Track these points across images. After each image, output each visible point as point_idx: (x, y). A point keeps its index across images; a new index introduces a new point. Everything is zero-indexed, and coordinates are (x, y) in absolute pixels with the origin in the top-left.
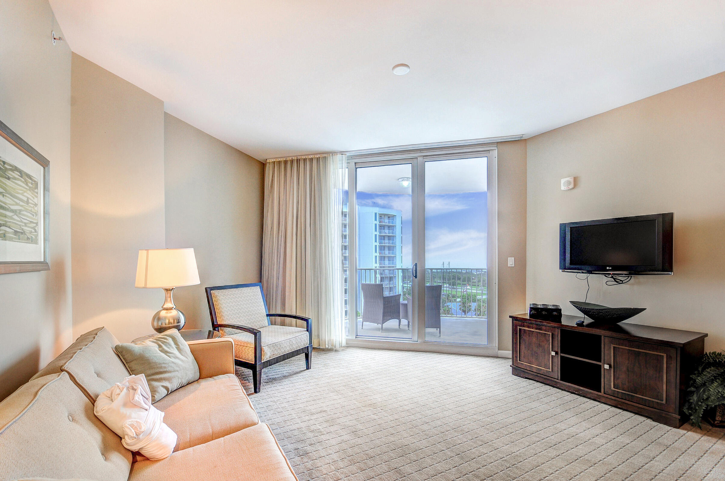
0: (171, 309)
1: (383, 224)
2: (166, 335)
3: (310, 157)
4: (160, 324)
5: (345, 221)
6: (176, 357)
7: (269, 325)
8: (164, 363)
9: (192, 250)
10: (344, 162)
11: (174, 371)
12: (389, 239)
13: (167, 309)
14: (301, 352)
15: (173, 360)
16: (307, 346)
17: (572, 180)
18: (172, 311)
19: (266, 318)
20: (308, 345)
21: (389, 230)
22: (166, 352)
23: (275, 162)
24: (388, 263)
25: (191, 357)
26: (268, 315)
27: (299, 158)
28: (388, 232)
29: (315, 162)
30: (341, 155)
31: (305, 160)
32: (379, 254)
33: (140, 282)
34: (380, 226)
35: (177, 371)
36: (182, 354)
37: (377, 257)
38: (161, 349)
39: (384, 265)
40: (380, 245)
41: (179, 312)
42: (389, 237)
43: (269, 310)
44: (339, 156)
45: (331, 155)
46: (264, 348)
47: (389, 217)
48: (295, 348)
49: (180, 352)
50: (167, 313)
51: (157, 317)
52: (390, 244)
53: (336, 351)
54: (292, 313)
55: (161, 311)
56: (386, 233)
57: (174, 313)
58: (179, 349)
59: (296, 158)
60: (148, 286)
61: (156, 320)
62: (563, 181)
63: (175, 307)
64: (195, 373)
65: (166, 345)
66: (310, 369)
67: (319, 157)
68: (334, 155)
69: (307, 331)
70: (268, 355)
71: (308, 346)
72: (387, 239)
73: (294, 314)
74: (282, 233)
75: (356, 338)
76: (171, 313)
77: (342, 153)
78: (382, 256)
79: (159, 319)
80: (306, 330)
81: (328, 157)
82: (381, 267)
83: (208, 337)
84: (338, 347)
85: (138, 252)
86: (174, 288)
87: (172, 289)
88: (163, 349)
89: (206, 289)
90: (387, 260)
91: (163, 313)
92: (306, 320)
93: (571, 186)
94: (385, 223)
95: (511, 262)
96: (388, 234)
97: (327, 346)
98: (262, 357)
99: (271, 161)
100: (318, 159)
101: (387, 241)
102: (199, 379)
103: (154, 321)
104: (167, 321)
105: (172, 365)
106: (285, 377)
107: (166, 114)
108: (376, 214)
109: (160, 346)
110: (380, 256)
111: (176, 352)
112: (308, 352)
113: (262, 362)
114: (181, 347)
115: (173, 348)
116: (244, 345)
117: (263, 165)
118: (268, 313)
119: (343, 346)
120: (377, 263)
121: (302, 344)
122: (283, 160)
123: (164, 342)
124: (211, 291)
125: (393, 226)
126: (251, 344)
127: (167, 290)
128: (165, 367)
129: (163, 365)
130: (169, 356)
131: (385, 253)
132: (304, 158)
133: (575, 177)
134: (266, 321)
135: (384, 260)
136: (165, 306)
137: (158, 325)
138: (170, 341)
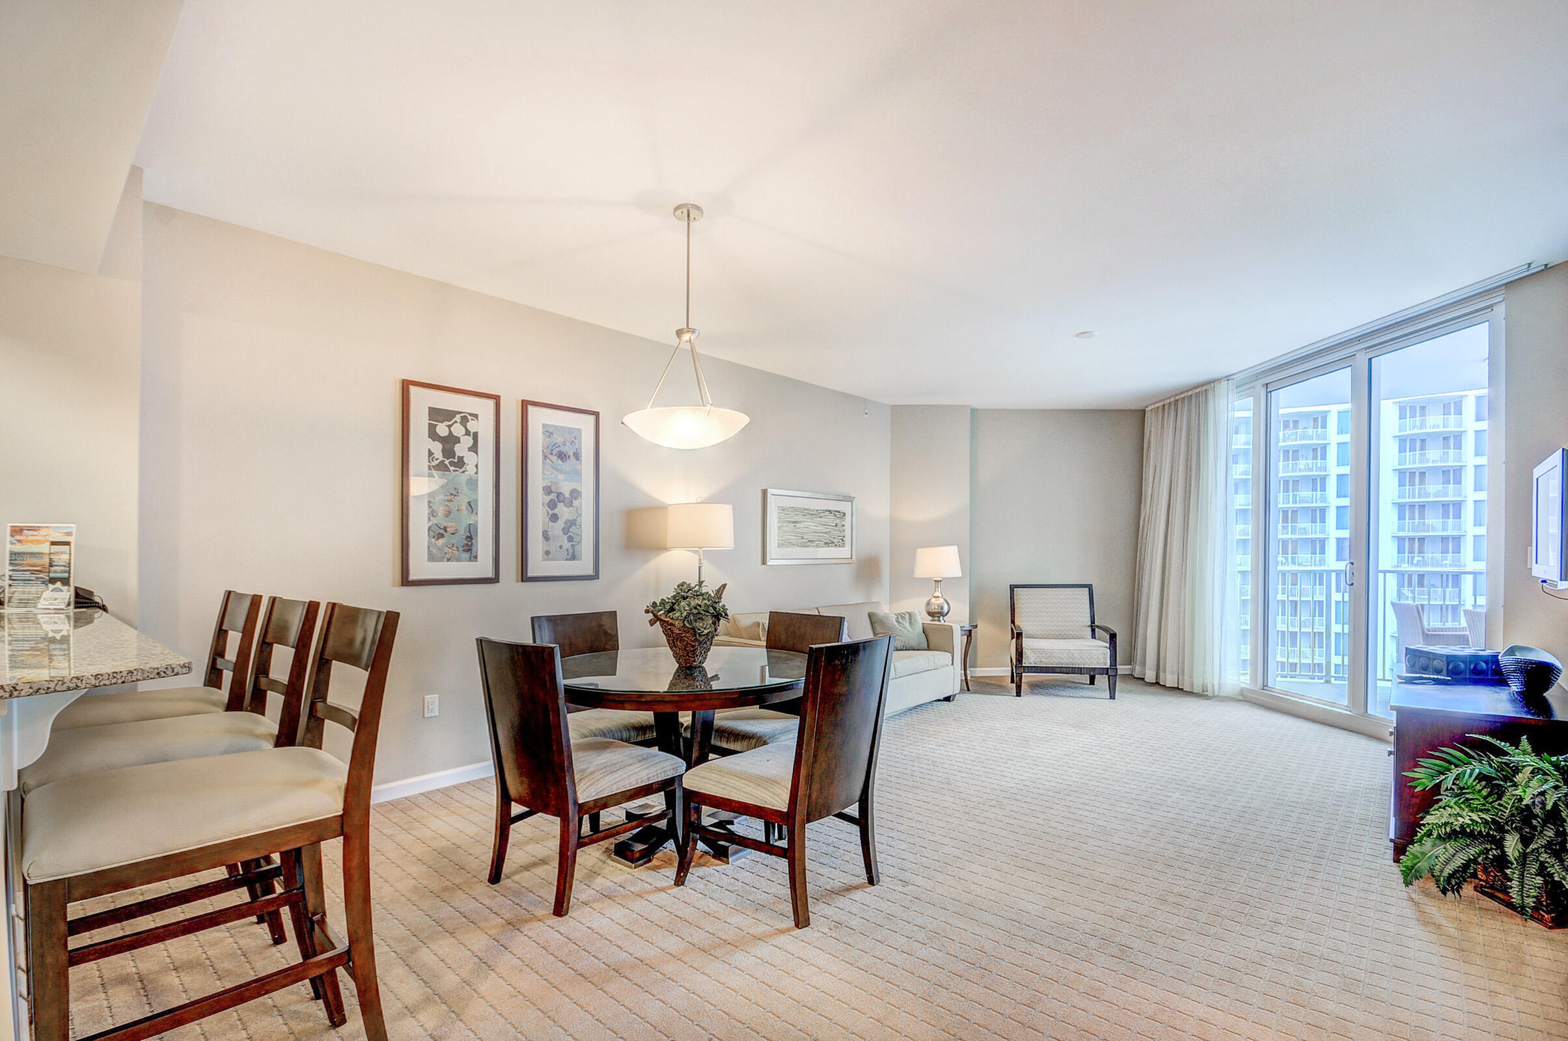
0: (938, 597)
3: (1189, 394)
7: (1092, 638)
9: (953, 548)
10: (1230, 391)
19: (1087, 628)
23: (1153, 409)
25: (920, 632)
26: (1090, 626)
27: (1177, 398)
29: (1194, 401)
30: (1227, 382)
31: (1183, 399)
44: (1224, 384)
45: (1213, 385)
50: (936, 600)
59: (1173, 399)
65: (901, 618)
66: (1114, 699)
67: (1197, 392)
68: (1217, 384)
70: (1031, 660)
71: (1108, 668)
75: (1261, 689)
76: (939, 600)
77: (1230, 377)
79: (930, 605)
80: (1108, 646)
81: (1209, 390)
87: (940, 580)
88: (899, 620)
89: (1010, 585)
91: (933, 601)
92: (1110, 634)
98: (1024, 660)
99: (1150, 408)
100: (1198, 395)
104: (934, 607)
113: (1023, 665)
117: (1142, 415)
122: (1161, 404)
124: (1019, 589)
127: (936, 581)
132: (1183, 396)
134: (1086, 632)
137: (928, 610)
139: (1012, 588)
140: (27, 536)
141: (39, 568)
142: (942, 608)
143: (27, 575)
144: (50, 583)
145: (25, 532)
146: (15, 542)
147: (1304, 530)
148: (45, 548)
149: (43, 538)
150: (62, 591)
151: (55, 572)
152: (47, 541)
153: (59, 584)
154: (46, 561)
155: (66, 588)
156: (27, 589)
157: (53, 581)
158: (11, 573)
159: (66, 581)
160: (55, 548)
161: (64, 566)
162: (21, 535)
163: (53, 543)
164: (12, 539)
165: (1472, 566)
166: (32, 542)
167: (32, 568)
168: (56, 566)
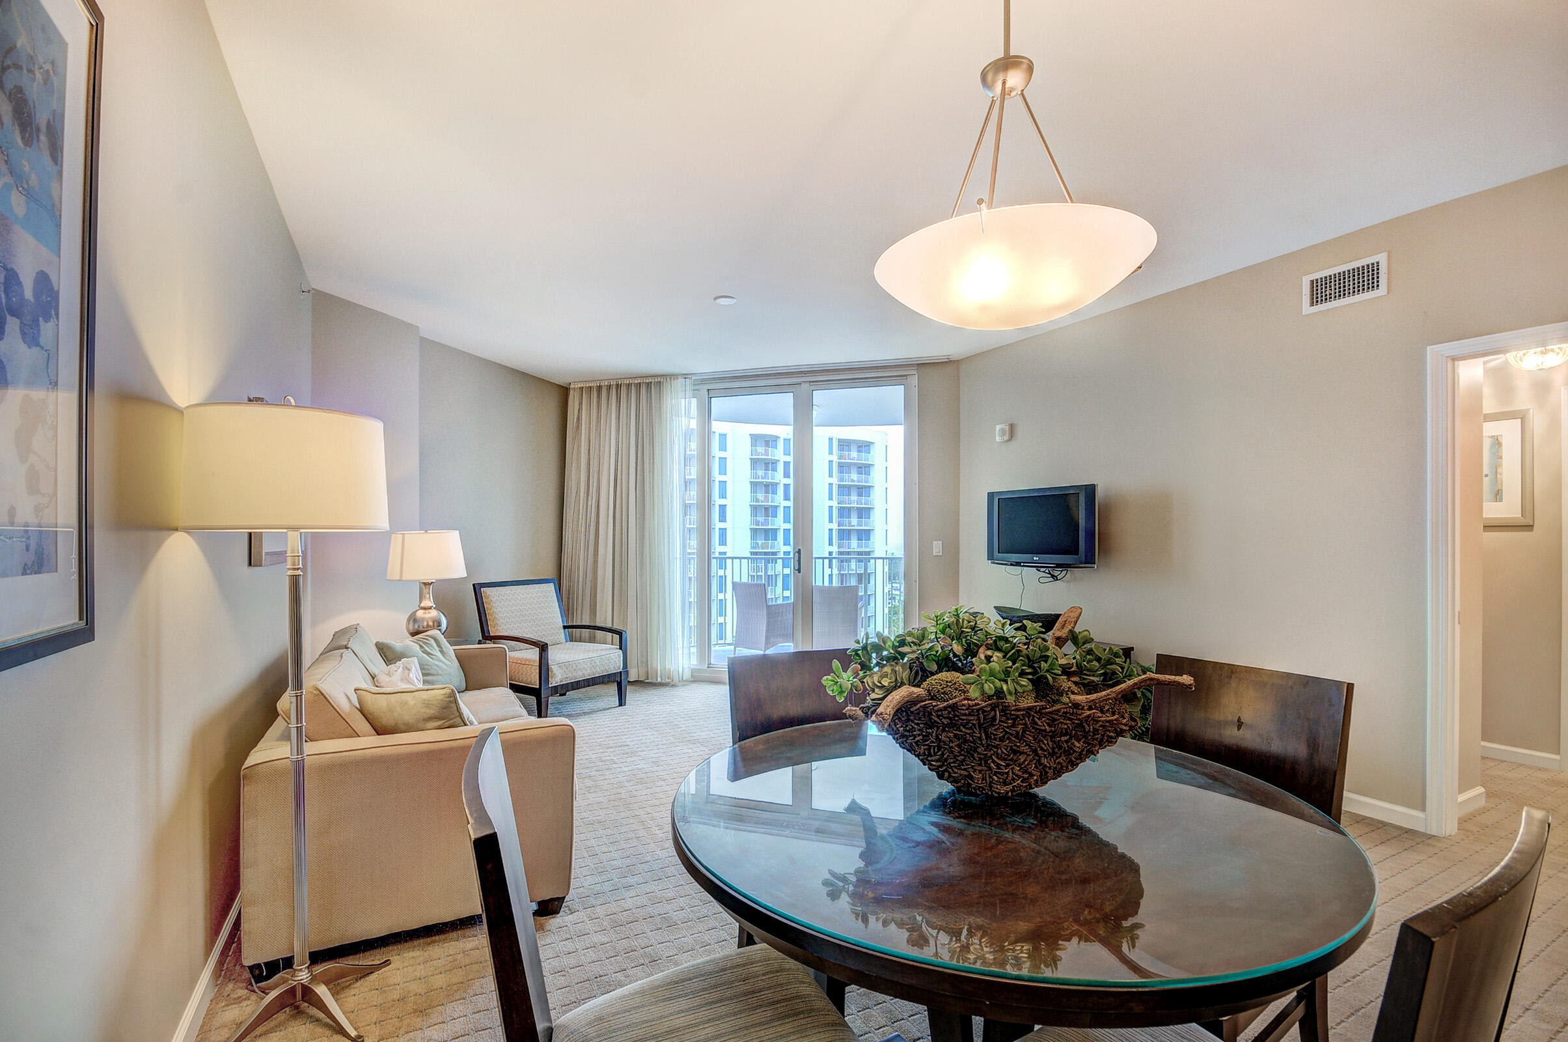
0: (430, 608)
1: (847, 461)
2: (427, 636)
3: (636, 382)
4: (416, 627)
5: (766, 455)
6: (440, 661)
7: (566, 641)
8: (426, 665)
9: (456, 534)
10: (688, 388)
11: (437, 675)
12: (860, 495)
13: (425, 609)
14: (612, 679)
15: (436, 663)
16: (619, 671)
17: (1007, 428)
18: (431, 611)
19: (562, 630)
20: (621, 670)
21: (858, 474)
22: (428, 654)
23: (583, 388)
24: (856, 544)
25: (456, 663)
26: (565, 627)
27: (620, 383)
28: (858, 479)
29: (643, 390)
30: (684, 380)
31: (629, 386)
32: (839, 526)
33: (393, 573)
34: (841, 466)
35: (441, 675)
36: (445, 657)
37: (834, 531)
38: (422, 650)
39: (849, 548)
40: (839, 505)
41: (441, 613)
42: (859, 488)
43: (567, 621)
44: (681, 380)
45: (668, 379)
46: (553, 667)
47: (859, 447)
48: (599, 671)
49: (443, 656)
50: (424, 613)
51: (413, 618)
52: (862, 504)
53: (673, 686)
54: (606, 624)
55: (417, 611)
56: (853, 481)
57: (434, 613)
58: (442, 652)
59: (615, 383)
60: (404, 579)
61: (411, 623)
62: (998, 427)
63: (435, 606)
64: (461, 681)
65: (428, 647)
66: (625, 705)
67: (651, 383)
68: (674, 379)
69: (621, 649)
70: (558, 677)
71: (621, 672)
72: (856, 493)
73: (609, 625)
74: (592, 502)
75: (708, 667)
76: (429, 613)
77: (685, 376)
78: (844, 529)
79: (415, 621)
80: (618, 647)
81: (663, 383)
82: (840, 553)
83: (478, 644)
84: (676, 680)
85: (390, 538)
86: (434, 581)
87: (432, 583)
88: (426, 650)
89: (474, 585)
90: (856, 537)
91: (420, 613)
92: (620, 633)
93: (1006, 437)
94: (851, 459)
95: (937, 548)
96: (858, 482)
97: (659, 680)
98: (550, 679)
99: (576, 386)
100: (649, 385)
101: (854, 498)
102: (466, 690)
103: (409, 623)
104: (425, 624)
105: (436, 668)
106: (585, 714)
107: (422, 339)
108: (831, 439)
109: (421, 646)
110: (839, 529)
111: (439, 654)
112: (621, 680)
113: (550, 686)
114: (444, 649)
115: (435, 650)
116: (525, 663)
117: (564, 392)
118: (565, 624)
119: (684, 679)
120: (834, 543)
121: (612, 667)
122: (595, 385)
123: (428, 643)
124: (482, 589)
125: (869, 466)
126: (534, 661)
127: (425, 584)
128: (428, 670)
129: (426, 667)
130: (431, 658)
131: (850, 523)
132: (628, 382)
133: (1011, 425)
134: (562, 635)
135: (849, 539)
136: (422, 605)
137: (414, 630)
138: (432, 642)
139: (477, 588)
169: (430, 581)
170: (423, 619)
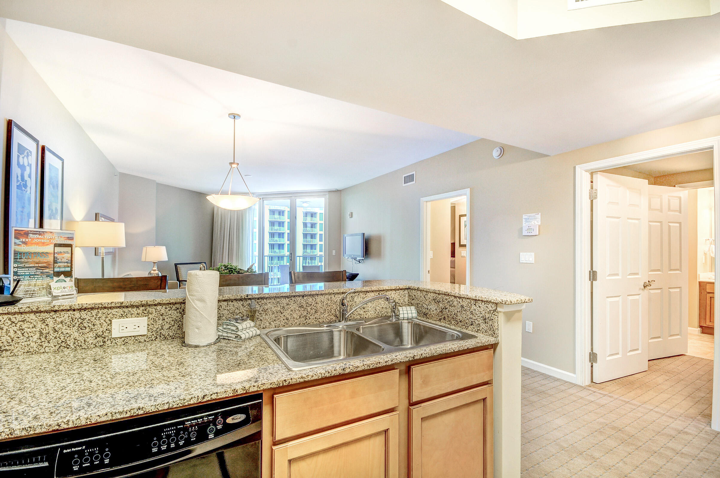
0: (156, 270)
9: (164, 247)
33: (143, 259)
50: (154, 272)
57: (157, 272)
60: (147, 261)
79: (150, 274)
85: (143, 247)
91: (152, 272)
107: (158, 184)
136: (153, 269)
139: (176, 265)
140: (33, 239)
141: (45, 265)
142: (158, 275)
143: (33, 271)
144: (54, 276)
145: (31, 235)
146: (21, 243)
147: (277, 241)
148: (50, 249)
149: (48, 241)
150: (66, 282)
151: (59, 267)
152: (51, 243)
153: (62, 277)
154: (51, 259)
155: (68, 279)
156: (33, 282)
157: (58, 274)
158: (16, 270)
159: (68, 274)
160: (58, 249)
161: (67, 263)
162: (27, 238)
163: (56, 245)
164: (17, 241)
165: (319, 253)
166: (37, 244)
167: (37, 265)
168: (60, 262)
169: (156, 262)
170: (153, 274)
